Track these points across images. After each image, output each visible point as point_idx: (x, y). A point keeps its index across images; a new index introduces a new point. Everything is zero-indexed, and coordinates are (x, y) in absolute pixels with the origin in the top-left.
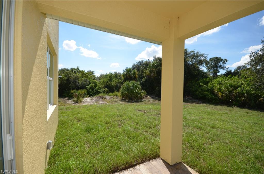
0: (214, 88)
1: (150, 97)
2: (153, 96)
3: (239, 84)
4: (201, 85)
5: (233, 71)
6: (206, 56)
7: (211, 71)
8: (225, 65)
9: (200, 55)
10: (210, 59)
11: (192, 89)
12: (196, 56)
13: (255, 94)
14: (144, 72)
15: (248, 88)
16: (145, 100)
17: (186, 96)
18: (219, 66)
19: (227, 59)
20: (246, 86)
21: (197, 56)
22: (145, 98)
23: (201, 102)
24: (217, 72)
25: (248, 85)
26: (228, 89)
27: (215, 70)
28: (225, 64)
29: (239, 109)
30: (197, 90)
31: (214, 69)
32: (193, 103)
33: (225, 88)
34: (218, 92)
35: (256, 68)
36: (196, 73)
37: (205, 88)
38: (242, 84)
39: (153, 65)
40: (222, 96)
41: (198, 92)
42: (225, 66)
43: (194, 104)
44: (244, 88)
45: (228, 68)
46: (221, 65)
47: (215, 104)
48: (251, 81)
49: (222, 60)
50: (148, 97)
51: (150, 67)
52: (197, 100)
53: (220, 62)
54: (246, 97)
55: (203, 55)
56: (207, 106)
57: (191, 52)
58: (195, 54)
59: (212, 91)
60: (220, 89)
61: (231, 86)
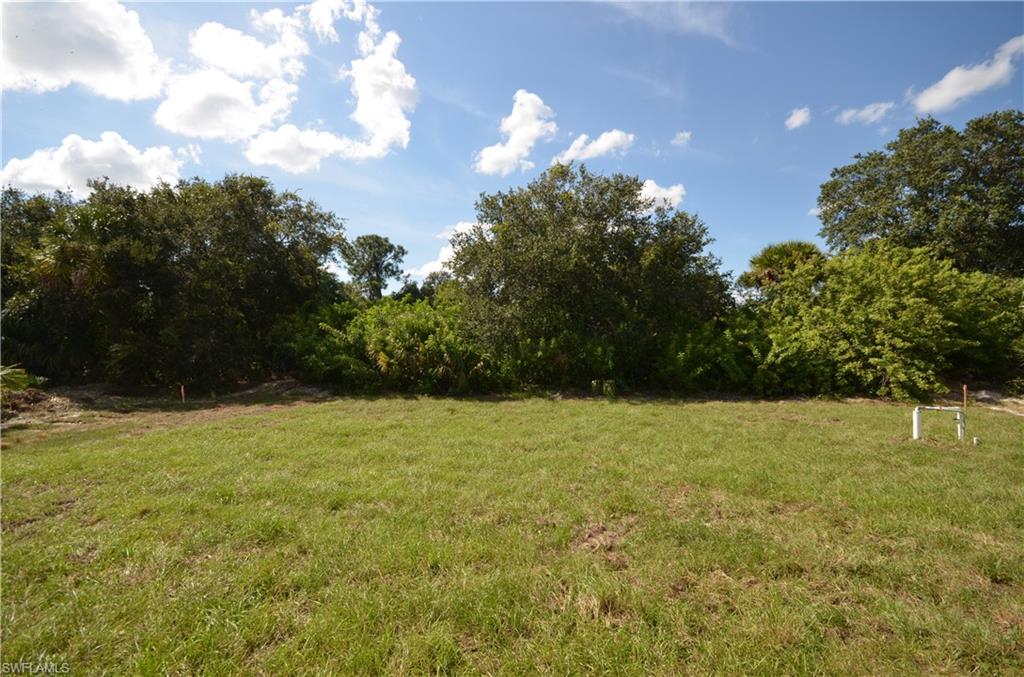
0: (366, 338)
1: (67, 402)
2: (86, 394)
3: (431, 323)
4: (321, 330)
5: (419, 286)
6: (339, 222)
7: (364, 280)
8: (401, 266)
9: (321, 216)
10: (359, 238)
11: (292, 344)
12: (306, 217)
13: (467, 351)
14: (20, 259)
15: (451, 337)
16: (23, 422)
17: (274, 377)
18: (386, 267)
19: (404, 248)
20: (446, 329)
21: (309, 218)
22: (23, 410)
23: (326, 393)
24: (381, 287)
25: (451, 327)
26: (404, 340)
27: (372, 279)
28: (400, 261)
29: (434, 401)
30: (311, 351)
31: (370, 274)
32: (299, 400)
33: (396, 338)
34: (377, 352)
35: (466, 279)
36: (307, 281)
37: (337, 340)
38: (437, 324)
39: (84, 224)
40: (389, 365)
41: (314, 356)
42: (400, 269)
43: (301, 406)
44: (440, 336)
45: (409, 275)
46: (390, 264)
47: (370, 394)
48: (456, 315)
49: (391, 248)
50: (55, 400)
51: (61, 231)
52: (314, 389)
53: (386, 255)
54: (447, 364)
55: (330, 217)
56: (345, 407)
57: (286, 196)
58: (300, 207)
59: (358, 349)
60: (382, 341)
61: (413, 330)
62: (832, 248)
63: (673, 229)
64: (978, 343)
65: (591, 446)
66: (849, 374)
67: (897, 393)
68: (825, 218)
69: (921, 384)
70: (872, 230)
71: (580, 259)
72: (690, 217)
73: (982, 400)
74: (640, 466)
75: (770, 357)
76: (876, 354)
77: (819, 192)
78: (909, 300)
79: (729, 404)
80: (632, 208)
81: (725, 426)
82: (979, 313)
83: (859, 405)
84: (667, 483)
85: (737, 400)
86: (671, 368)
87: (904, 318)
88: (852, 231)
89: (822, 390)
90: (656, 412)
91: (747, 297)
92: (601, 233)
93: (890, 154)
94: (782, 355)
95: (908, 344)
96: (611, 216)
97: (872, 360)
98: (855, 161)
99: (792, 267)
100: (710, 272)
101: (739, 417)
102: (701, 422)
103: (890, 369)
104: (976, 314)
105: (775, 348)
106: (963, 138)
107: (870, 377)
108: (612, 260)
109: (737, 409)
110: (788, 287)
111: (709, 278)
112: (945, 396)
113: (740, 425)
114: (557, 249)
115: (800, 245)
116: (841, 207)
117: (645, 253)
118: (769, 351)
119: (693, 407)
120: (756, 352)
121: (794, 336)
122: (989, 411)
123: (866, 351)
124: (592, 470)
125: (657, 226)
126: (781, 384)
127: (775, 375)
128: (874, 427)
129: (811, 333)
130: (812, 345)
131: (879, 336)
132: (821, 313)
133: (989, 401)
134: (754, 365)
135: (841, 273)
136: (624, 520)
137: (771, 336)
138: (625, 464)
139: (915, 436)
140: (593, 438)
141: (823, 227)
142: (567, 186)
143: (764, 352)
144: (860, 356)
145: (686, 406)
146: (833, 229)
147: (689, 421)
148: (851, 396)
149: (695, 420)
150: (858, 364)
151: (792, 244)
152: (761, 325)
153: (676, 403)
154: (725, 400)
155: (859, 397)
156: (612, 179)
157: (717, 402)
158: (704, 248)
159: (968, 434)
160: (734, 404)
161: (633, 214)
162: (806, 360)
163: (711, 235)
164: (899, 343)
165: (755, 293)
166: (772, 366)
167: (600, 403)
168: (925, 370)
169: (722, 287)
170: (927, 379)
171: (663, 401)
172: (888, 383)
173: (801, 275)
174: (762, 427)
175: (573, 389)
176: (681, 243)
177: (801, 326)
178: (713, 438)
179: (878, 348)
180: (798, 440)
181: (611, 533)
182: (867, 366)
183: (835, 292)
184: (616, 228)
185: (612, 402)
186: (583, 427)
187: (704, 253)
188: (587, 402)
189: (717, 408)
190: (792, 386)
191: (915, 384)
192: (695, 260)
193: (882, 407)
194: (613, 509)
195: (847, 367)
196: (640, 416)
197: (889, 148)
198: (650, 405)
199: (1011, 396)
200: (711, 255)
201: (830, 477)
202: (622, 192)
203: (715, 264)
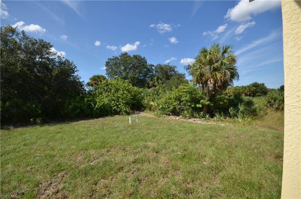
62: (109, 78)
63: (65, 64)
64: (136, 102)
65: (35, 147)
66: (114, 110)
67: (124, 113)
68: (107, 70)
69: (128, 111)
70: (117, 75)
71: (22, 69)
72: (70, 62)
73: (137, 113)
74: (61, 150)
75: (96, 106)
76: (119, 104)
77: (105, 63)
78: (125, 92)
79: (86, 121)
80: (48, 54)
81: (86, 128)
82: (136, 95)
83: (117, 117)
84: (73, 153)
85: (88, 120)
86: (66, 111)
87: (124, 96)
88: (113, 74)
89: (109, 114)
90: (61, 127)
91: (89, 89)
92: (33, 60)
93: (120, 58)
94: (100, 105)
95: (125, 102)
96: (37, 54)
97: (119, 106)
98: (113, 58)
99: (101, 82)
100: (77, 81)
101: (90, 125)
102: (78, 128)
103: (122, 108)
104: (135, 96)
105: (98, 104)
106: (132, 58)
107: (119, 110)
108: (39, 71)
109: (89, 122)
110: (100, 87)
111: (78, 82)
112: (132, 113)
113: (91, 127)
114: (9, 62)
115: (102, 76)
116: (110, 68)
117: (54, 71)
118: (96, 104)
119: (74, 124)
120: (93, 105)
121: (102, 100)
122: (139, 115)
123: (118, 104)
124: (38, 158)
125: (58, 62)
126: (99, 114)
127: (98, 111)
128: (122, 122)
129: (106, 99)
130: (106, 102)
131: (120, 100)
132: (108, 94)
133: (139, 113)
134: (92, 109)
135: (111, 84)
136: (59, 175)
137: (97, 100)
138: (53, 150)
139: (130, 123)
140: (35, 143)
141: (106, 72)
142: (14, 37)
143: (95, 105)
144: (116, 105)
145: (72, 124)
146: (108, 74)
147: (74, 128)
148: (115, 115)
149: (76, 128)
150: (116, 107)
151: (101, 75)
152: (94, 97)
153: (68, 123)
154: (85, 120)
155: (117, 115)
156: (38, 40)
157: (82, 121)
158: (75, 73)
159: (138, 121)
160: (88, 121)
161: (48, 56)
162: (105, 107)
163: (78, 69)
164: (124, 102)
165: (91, 88)
166: (97, 109)
167: (35, 127)
168: (128, 108)
169: (82, 85)
170: (129, 109)
171: (63, 123)
172: (122, 111)
173: (103, 84)
174: (97, 127)
175: (20, 123)
176: (67, 70)
177: (104, 98)
178: (84, 133)
179: (120, 103)
180: (107, 128)
181: (55, 184)
182: (118, 107)
183: (110, 89)
184: (41, 60)
185: (41, 126)
186: (28, 139)
187: (76, 74)
188: (28, 128)
189: (83, 123)
190: (102, 114)
191: (127, 111)
192: (73, 76)
193: (121, 117)
194: (53, 172)
195: (114, 108)
196: (55, 129)
197: (119, 56)
198: (58, 125)
199: (141, 112)
200: (78, 75)
201: (118, 137)
202: (43, 46)
203: (79, 78)
